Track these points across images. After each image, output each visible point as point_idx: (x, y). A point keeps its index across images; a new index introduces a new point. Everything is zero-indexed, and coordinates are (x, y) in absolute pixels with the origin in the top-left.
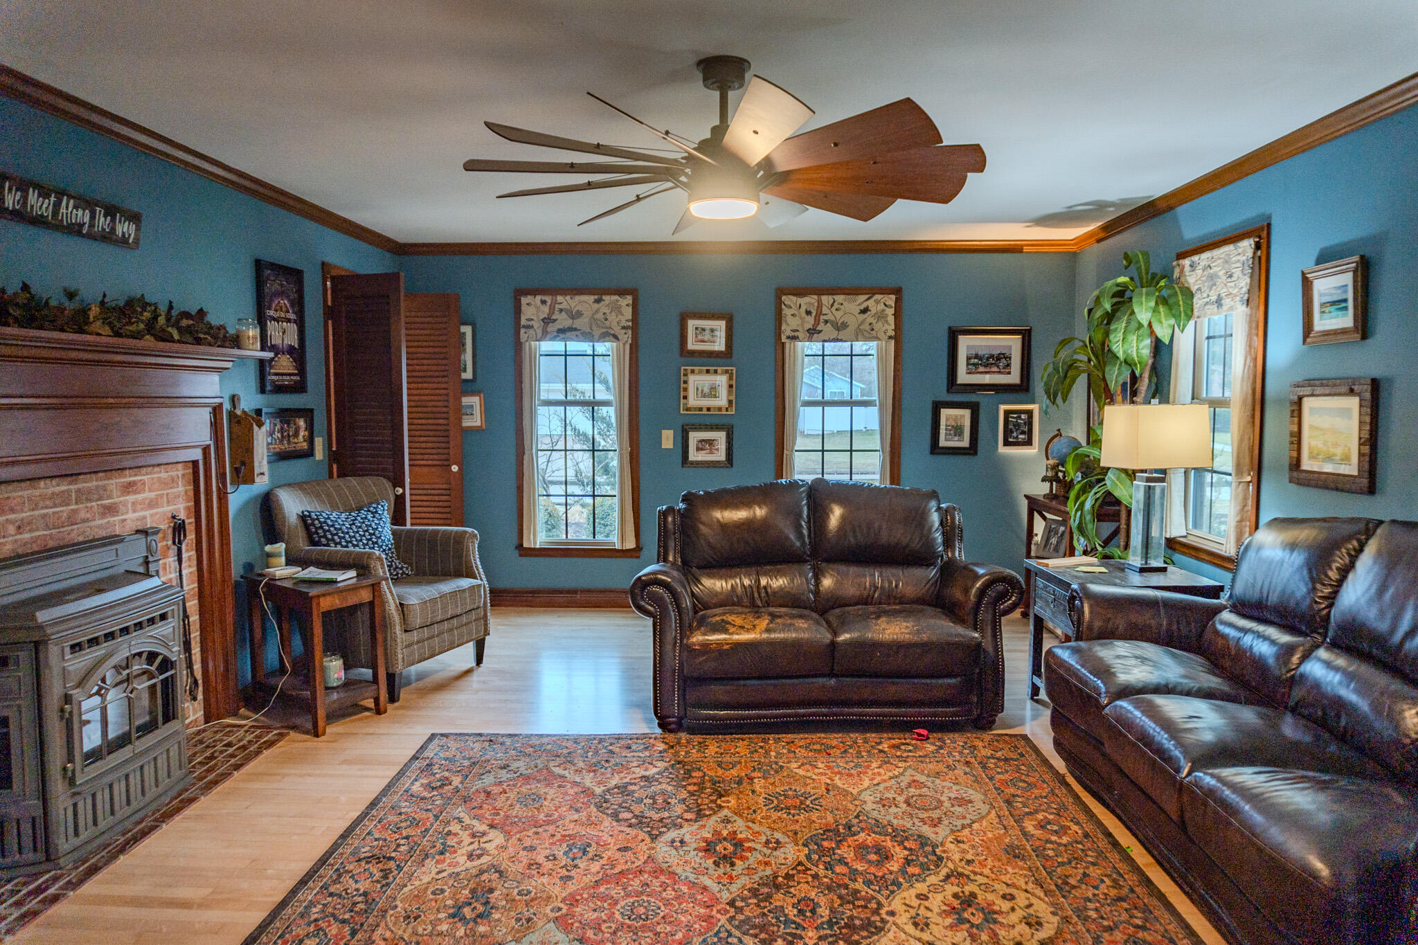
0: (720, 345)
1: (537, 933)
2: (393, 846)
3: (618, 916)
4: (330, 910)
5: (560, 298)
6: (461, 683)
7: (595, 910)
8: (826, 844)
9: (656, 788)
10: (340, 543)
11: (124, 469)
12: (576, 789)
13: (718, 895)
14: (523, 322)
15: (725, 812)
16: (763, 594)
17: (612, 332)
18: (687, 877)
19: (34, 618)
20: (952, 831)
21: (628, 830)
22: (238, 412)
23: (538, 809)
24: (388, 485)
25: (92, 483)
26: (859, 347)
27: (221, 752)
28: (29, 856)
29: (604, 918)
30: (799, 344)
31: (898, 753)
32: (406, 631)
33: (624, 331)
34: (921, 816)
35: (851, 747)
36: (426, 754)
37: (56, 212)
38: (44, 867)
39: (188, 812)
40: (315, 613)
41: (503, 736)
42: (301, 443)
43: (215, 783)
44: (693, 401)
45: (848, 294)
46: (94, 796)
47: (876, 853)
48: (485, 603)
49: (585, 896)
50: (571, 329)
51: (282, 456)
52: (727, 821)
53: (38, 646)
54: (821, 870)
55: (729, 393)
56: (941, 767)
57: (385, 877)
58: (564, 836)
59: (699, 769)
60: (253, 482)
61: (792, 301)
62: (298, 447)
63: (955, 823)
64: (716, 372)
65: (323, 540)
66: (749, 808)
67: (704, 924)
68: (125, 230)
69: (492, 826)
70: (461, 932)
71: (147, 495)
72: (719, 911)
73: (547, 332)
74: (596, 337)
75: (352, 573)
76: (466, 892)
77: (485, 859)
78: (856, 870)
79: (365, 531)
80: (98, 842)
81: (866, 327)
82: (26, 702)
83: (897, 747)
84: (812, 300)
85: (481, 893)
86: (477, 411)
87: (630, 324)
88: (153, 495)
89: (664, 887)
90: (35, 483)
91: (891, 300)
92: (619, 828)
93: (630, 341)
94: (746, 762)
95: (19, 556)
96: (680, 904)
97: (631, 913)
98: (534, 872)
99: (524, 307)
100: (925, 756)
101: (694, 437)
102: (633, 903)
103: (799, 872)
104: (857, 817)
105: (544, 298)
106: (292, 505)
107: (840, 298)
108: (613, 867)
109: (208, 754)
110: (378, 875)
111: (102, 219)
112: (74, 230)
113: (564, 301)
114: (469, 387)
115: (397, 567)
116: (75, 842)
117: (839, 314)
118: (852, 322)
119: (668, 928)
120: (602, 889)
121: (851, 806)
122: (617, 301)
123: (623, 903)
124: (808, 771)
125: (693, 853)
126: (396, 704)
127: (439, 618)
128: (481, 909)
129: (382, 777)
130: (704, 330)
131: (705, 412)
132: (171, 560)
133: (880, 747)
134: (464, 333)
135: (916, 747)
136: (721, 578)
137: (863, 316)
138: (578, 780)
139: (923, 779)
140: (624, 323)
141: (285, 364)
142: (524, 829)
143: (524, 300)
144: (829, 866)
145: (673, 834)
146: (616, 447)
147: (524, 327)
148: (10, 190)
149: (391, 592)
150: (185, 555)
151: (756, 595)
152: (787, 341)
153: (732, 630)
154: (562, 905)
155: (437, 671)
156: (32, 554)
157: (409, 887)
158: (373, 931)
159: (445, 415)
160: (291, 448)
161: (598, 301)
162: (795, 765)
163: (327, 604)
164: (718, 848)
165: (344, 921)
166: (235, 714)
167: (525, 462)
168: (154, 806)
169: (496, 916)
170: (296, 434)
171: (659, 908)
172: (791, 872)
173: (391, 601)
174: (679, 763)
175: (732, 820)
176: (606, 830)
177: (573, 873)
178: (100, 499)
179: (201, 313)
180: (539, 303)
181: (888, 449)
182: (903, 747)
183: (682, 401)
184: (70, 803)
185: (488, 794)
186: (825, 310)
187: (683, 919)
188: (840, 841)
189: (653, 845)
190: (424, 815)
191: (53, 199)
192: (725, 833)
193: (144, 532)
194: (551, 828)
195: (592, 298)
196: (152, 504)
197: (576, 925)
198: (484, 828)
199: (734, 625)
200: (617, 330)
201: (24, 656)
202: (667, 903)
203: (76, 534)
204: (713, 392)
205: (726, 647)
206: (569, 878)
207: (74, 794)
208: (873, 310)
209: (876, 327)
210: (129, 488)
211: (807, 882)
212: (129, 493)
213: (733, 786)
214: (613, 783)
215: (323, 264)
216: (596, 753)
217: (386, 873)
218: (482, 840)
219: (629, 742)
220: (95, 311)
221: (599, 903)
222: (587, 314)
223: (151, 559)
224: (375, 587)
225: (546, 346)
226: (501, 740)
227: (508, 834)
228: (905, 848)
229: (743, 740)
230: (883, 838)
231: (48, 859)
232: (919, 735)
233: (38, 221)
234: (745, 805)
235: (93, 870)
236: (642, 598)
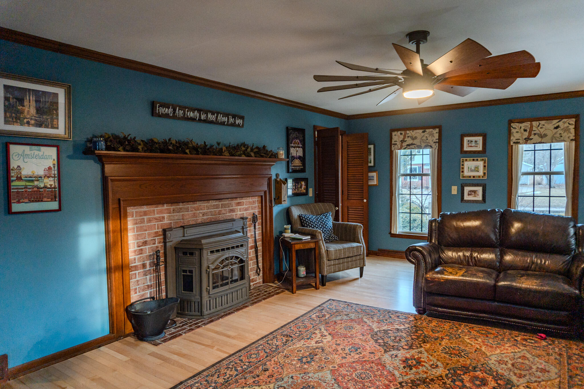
0: (480, 148)
1: (322, 373)
2: (294, 333)
3: (354, 375)
4: (265, 348)
5: (408, 132)
6: (351, 283)
7: (347, 371)
8: (458, 372)
9: (400, 334)
10: (311, 226)
11: (237, 198)
12: (368, 328)
13: (397, 379)
14: (393, 142)
15: (422, 349)
16: (473, 260)
17: (430, 144)
18: (389, 369)
19: (201, 242)
20: (528, 382)
21: (378, 346)
22: (278, 180)
23: (349, 332)
24: (333, 206)
25: (226, 202)
26: (555, 145)
27: (263, 293)
28: (197, 313)
29: (349, 374)
30: (520, 146)
31: (524, 343)
32: (328, 260)
33: (435, 144)
34: (516, 371)
35: (500, 335)
36: (324, 305)
37: (216, 119)
38: (198, 317)
39: (244, 310)
40: (293, 250)
41: (354, 304)
42: (303, 190)
43: (256, 303)
44: (466, 173)
45: (547, 120)
46: (216, 299)
47: (480, 381)
48: (363, 253)
49: (347, 365)
50: (412, 144)
51: (295, 195)
52: (421, 352)
53: (201, 250)
54: (449, 382)
55: (484, 169)
56: (544, 353)
57: (286, 342)
58: (353, 343)
59: (422, 331)
60: (281, 203)
61: (516, 125)
62: (302, 192)
63: (532, 379)
64: (477, 160)
65: (306, 225)
66: (433, 350)
67: (385, 387)
68: (239, 122)
69: (330, 334)
70: (298, 366)
71: (245, 206)
72: (393, 385)
73: (402, 146)
74: (423, 147)
75: (309, 237)
76: (308, 353)
77: (321, 344)
78: (466, 386)
79: (321, 223)
80: (216, 314)
81: (558, 135)
82: (197, 267)
83: (526, 340)
84: (528, 124)
85: (312, 355)
86: (375, 178)
87: (438, 141)
88: (247, 206)
89: (378, 370)
90: (209, 201)
91: (573, 121)
92: (375, 345)
93: (437, 148)
94: (445, 332)
95: (203, 223)
96: (380, 378)
97: (360, 376)
98: (334, 353)
99: (393, 137)
100: (538, 347)
101: (467, 189)
102: (362, 372)
103: (438, 379)
104: (482, 365)
105: (402, 132)
106: (296, 212)
107: (543, 122)
108: (364, 358)
109: (258, 293)
110: (285, 341)
111: (231, 119)
112: (223, 124)
113: (409, 133)
114: (371, 169)
115: (332, 237)
116: (209, 312)
117: (542, 130)
118: (550, 134)
119: (370, 385)
120: (354, 365)
121: (482, 360)
122: (432, 131)
123: (358, 371)
124: (472, 341)
125: (398, 361)
126: (324, 287)
127: (342, 257)
128: (309, 360)
129: (304, 310)
130: (472, 141)
131: (472, 178)
132: (252, 228)
133: (516, 338)
134: (371, 148)
135: (536, 342)
136: (454, 251)
137: (556, 130)
138: (371, 325)
139: (528, 355)
140: (435, 141)
141: (297, 162)
142: (340, 338)
143: (394, 134)
144: (454, 381)
145: (394, 352)
146: (431, 193)
147: (393, 144)
148: (203, 114)
149: (324, 245)
150: (257, 227)
151: (470, 260)
152: (513, 144)
153: (446, 273)
154: (336, 366)
155: (345, 277)
156: (207, 223)
157: (292, 347)
158: (273, 358)
159: (362, 180)
160: (299, 192)
161: (424, 132)
162: (467, 337)
163: (297, 247)
164: (409, 362)
165: (266, 352)
166: (273, 282)
167: (393, 199)
168: (235, 306)
169: (313, 364)
170: (301, 187)
171: (371, 377)
172: (434, 379)
173: (323, 249)
174: (415, 326)
175: (423, 352)
176: (369, 345)
177: (347, 357)
178: (229, 207)
179: (264, 147)
180: (399, 134)
181: (570, 195)
182: (529, 341)
183: (461, 173)
184: (208, 299)
185: (335, 322)
186: (534, 129)
187: (377, 383)
188: (467, 372)
189: (384, 354)
190: (310, 325)
191: (215, 115)
192: (416, 357)
193: (242, 218)
194: (350, 339)
195: (421, 131)
196: (246, 210)
197: (337, 374)
198: (327, 334)
199: (447, 272)
200: (432, 144)
201: (197, 253)
202: (375, 376)
203: (221, 217)
204: (477, 169)
205: (442, 281)
206: (345, 358)
207: (210, 297)
208: (562, 127)
209: (563, 135)
210: (239, 204)
211: (439, 384)
212: (238, 206)
213: (432, 340)
214: (384, 328)
215: (314, 126)
216: (384, 316)
217: (287, 341)
218: (323, 338)
219: (400, 315)
220: (224, 148)
221: (350, 369)
222: (419, 137)
223: (244, 227)
224: (317, 243)
225: (402, 151)
226: (352, 305)
227: (333, 337)
228: (497, 383)
229: (450, 323)
230: (488, 376)
231: (201, 315)
232: (541, 336)
233: (212, 122)
234: (433, 348)
235: (212, 321)
236: (410, 256)
